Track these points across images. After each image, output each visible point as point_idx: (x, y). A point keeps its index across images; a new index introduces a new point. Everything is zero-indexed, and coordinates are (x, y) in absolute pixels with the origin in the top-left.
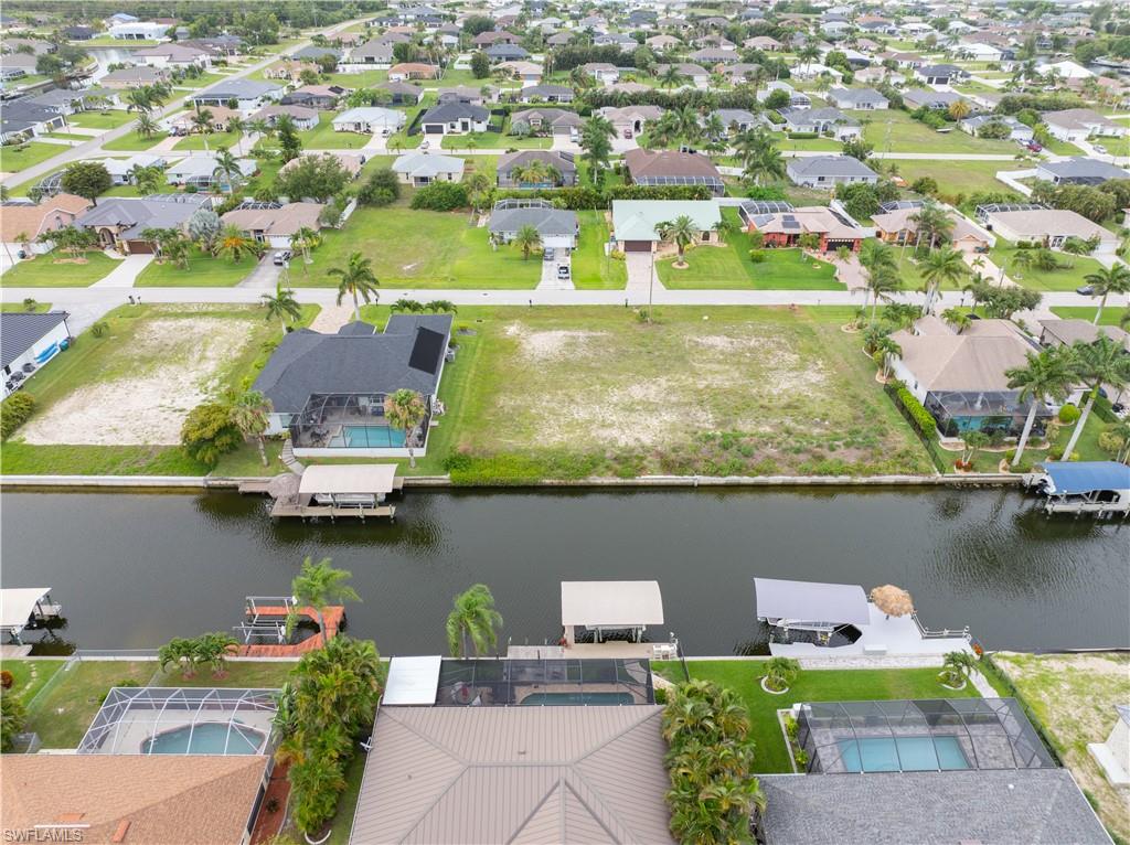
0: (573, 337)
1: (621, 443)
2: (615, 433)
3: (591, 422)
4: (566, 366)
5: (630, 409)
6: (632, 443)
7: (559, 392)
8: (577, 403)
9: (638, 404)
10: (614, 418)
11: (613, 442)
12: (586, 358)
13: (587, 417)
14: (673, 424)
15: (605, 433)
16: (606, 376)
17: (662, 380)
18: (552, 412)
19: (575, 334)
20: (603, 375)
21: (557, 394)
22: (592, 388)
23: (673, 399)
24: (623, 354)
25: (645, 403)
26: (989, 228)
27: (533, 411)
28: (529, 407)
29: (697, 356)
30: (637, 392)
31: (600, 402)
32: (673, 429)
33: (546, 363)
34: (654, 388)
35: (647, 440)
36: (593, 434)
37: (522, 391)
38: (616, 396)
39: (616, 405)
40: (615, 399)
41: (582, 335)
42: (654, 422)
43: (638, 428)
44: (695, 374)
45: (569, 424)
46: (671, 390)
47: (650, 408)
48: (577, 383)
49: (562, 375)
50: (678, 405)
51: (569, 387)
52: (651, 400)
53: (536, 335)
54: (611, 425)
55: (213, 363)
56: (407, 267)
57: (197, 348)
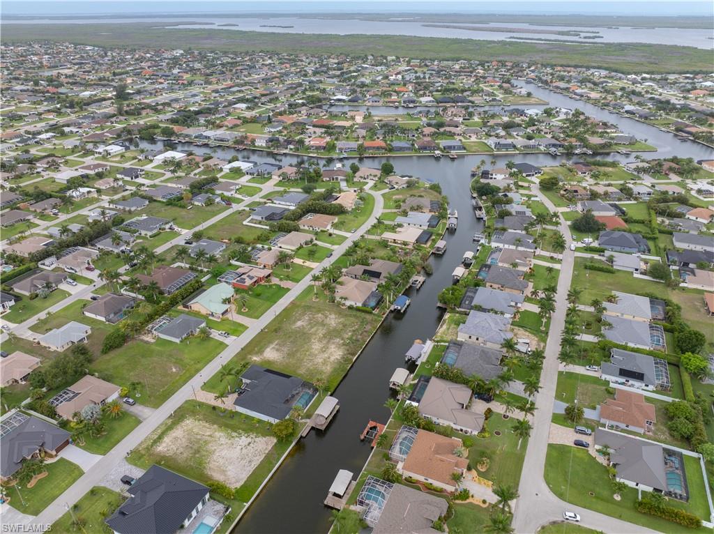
0: (273, 348)
1: (339, 358)
2: (333, 357)
3: (325, 360)
4: (290, 355)
8: (313, 359)
9: (322, 349)
10: (326, 355)
11: (337, 359)
12: (289, 350)
13: (322, 360)
16: (303, 349)
17: (313, 341)
18: (314, 365)
19: (271, 347)
21: (305, 361)
22: (307, 354)
23: (324, 342)
24: (292, 342)
26: (280, 247)
27: (311, 368)
28: (308, 368)
29: (305, 330)
30: (316, 347)
31: (316, 355)
32: (339, 348)
33: (285, 358)
34: (316, 343)
35: (340, 354)
37: (298, 367)
38: (315, 351)
39: (320, 353)
42: (333, 349)
43: (334, 353)
44: (314, 334)
45: (323, 364)
46: (320, 341)
47: (326, 348)
49: (295, 357)
50: (328, 343)
51: (303, 358)
52: (322, 346)
53: (265, 355)
54: (329, 357)
55: (216, 433)
56: (174, 370)
57: (199, 437)
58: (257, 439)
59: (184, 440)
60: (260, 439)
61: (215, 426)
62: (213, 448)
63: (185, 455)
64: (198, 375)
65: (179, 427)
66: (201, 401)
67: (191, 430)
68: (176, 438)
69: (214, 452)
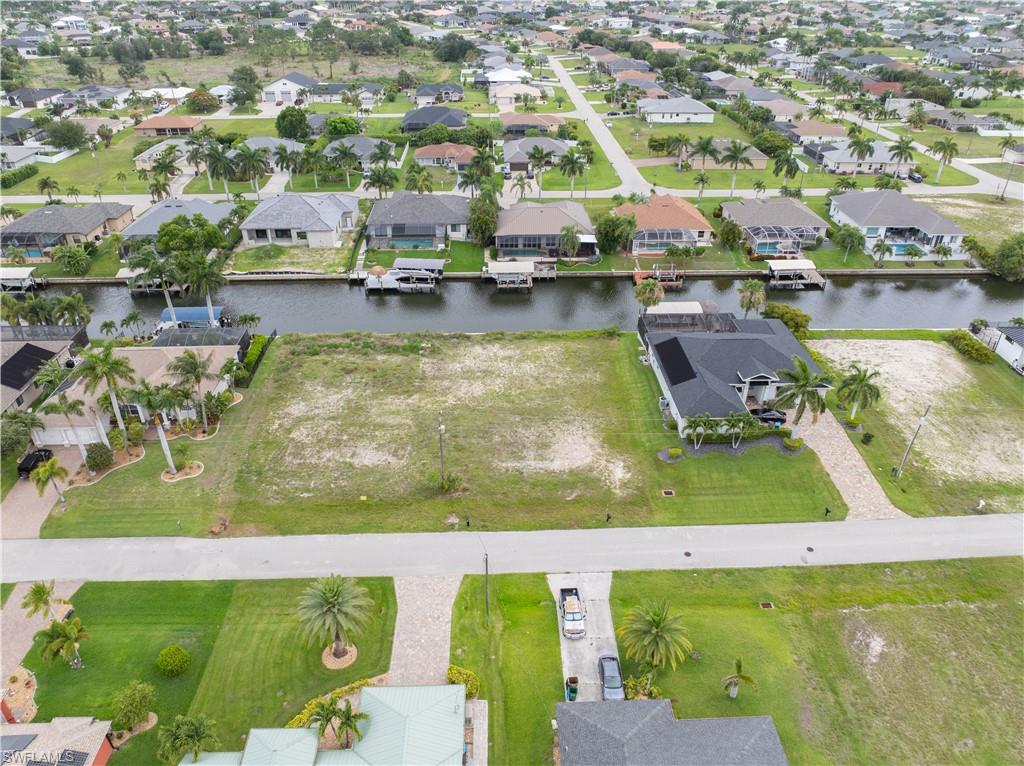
0: (542, 458)
1: (497, 346)
2: (501, 353)
3: (520, 361)
4: (545, 415)
5: (487, 373)
6: (490, 346)
7: (549, 387)
8: (532, 376)
9: (478, 377)
10: (501, 364)
11: (503, 347)
12: (526, 427)
13: (523, 365)
14: (453, 361)
15: (509, 353)
16: (506, 405)
17: (451, 400)
18: (553, 369)
19: (541, 465)
20: (509, 406)
21: (551, 384)
22: (519, 391)
23: (446, 383)
24: (485, 434)
25: (473, 379)
27: (568, 369)
28: (573, 372)
29: (403, 433)
30: (478, 389)
31: (512, 378)
32: (454, 358)
33: (567, 418)
34: (461, 394)
35: (478, 349)
36: (518, 352)
37: (582, 386)
38: (498, 385)
39: (499, 376)
40: (499, 381)
41: (531, 464)
42: (469, 362)
43: (483, 357)
44: (415, 410)
45: (538, 358)
46: (445, 392)
47: (469, 375)
48: (534, 396)
49: (549, 404)
50: (443, 378)
51: (540, 392)
52: (466, 381)
53: (588, 460)
54: (504, 359)
55: (902, 410)
56: (877, 645)
57: (946, 428)
58: (836, 358)
59: (987, 444)
60: (829, 356)
61: (892, 421)
62: (931, 397)
63: (1001, 423)
64: (813, 560)
65: (980, 475)
66: (876, 484)
67: (953, 448)
68: (1004, 458)
69: (933, 392)
